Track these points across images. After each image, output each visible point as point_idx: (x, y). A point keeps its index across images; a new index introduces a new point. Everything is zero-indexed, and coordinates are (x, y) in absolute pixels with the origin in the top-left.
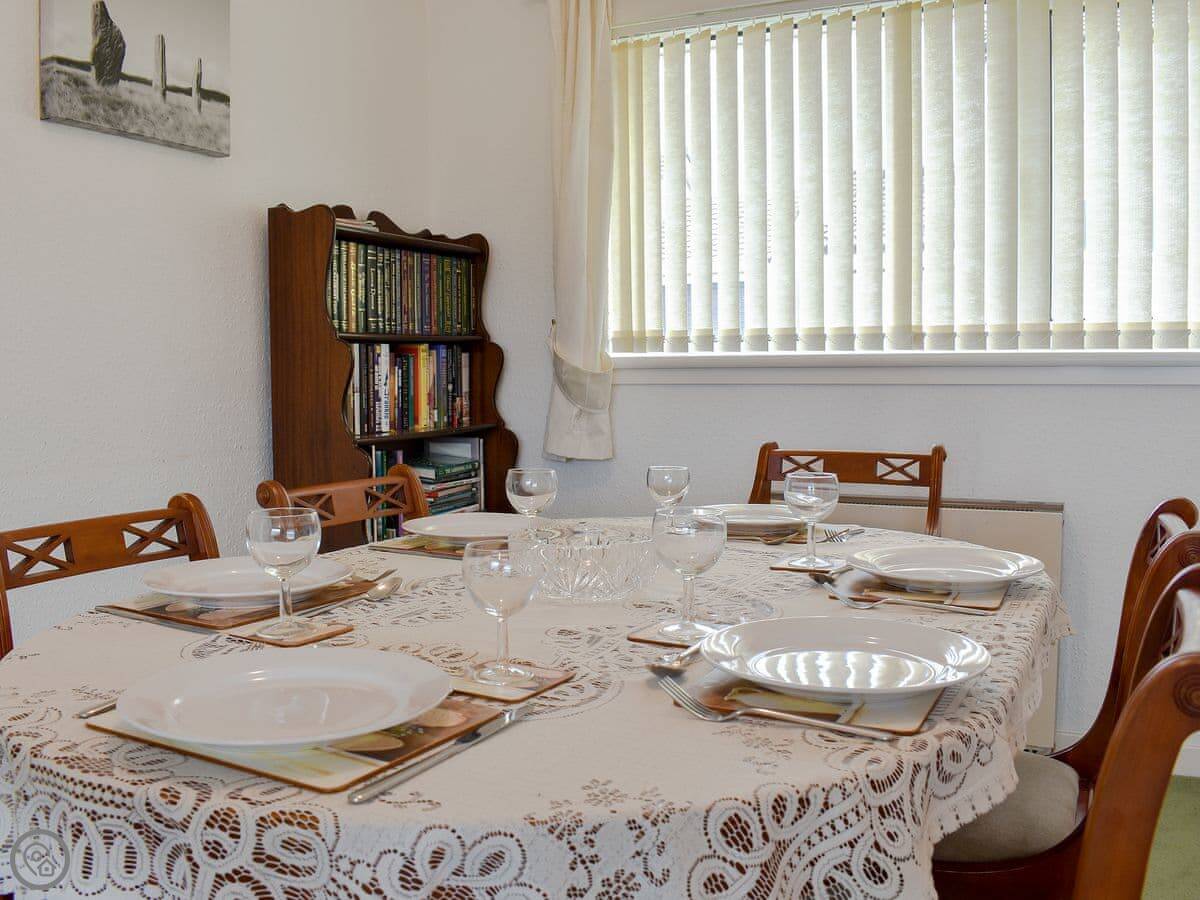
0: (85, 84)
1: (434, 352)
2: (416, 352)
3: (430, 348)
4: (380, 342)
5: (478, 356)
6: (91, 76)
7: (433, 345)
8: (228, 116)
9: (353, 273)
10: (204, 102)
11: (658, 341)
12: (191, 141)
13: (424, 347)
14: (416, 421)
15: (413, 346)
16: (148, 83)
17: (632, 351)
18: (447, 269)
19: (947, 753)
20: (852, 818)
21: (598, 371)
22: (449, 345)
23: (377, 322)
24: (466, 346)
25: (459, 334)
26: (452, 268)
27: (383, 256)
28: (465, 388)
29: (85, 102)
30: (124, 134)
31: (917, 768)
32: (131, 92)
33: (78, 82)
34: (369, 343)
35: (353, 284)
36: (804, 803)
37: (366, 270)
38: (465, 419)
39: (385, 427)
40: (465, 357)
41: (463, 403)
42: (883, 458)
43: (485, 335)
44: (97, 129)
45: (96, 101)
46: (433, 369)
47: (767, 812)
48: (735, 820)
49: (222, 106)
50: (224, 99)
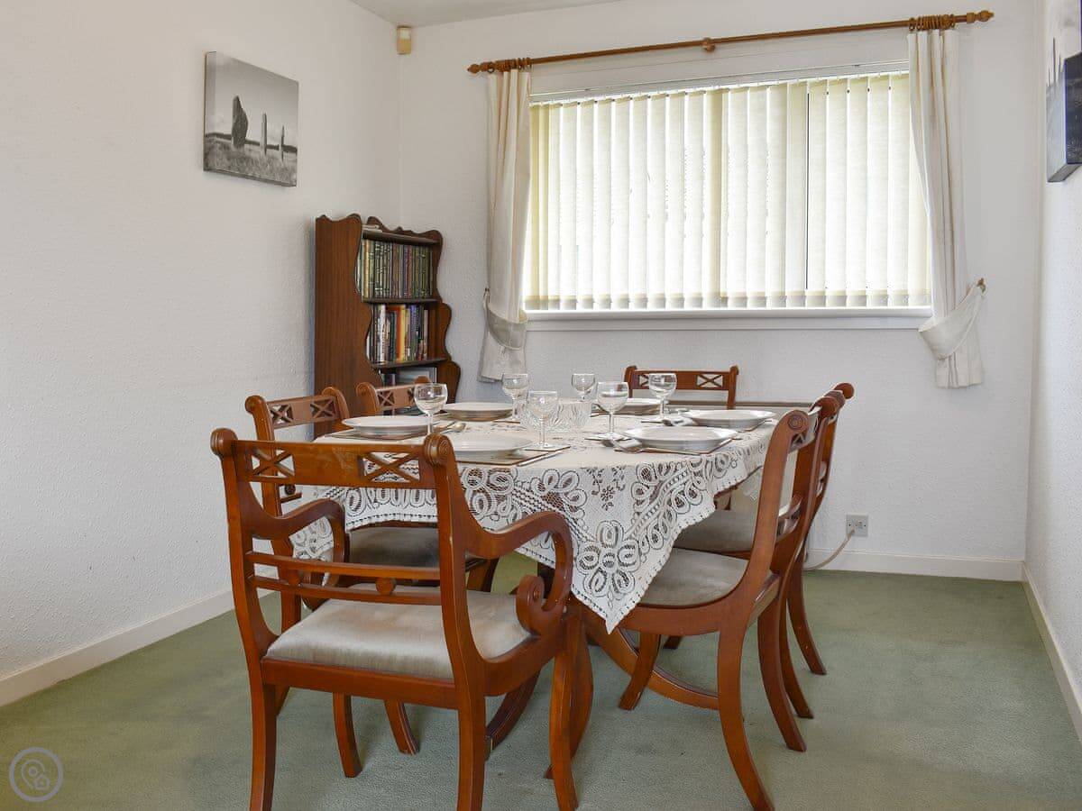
0: (228, 148)
1: (409, 310)
2: (399, 310)
3: (407, 307)
4: (381, 304)
5: (434, 312)
6: (231, 142)
7: (408, 305)
8: (296, 161)
9: (368, 259)
10: (285, 154)
11: (557, 302)
12: (278, 179)
13: (404, 306)
14: (398, 355)
15: (397, 306)
16: (258, 144)
17: (538, 309)
18: (417, 254)
19: (719, 460)
20: (685, 474)
21: (517, 322)
22: (418, 305)
23: (379, 291)
24: (427, 306)
25: (423, 298)
26: (420, 253)
27: (384, 247)
28: (425, 334)
29: (229, 159)
30: (245, 177)
31: (707, 462)
32: (250, 150)
33: (226, 147)
34: (376, 304)
35: (367, 266)
36: (668, 467)
37: (374, 257)
38: (425, 355)
39: (382, 359)
40: (426, 312)
41: (424, 344)
42: (701, 374)
43: (439, 298)
44: (233, 174)
45: (234, 158)
46: (408, 319)
47: (657, 469)
48: (646, 471)
49: (293, 155)
50: (293, 150)
